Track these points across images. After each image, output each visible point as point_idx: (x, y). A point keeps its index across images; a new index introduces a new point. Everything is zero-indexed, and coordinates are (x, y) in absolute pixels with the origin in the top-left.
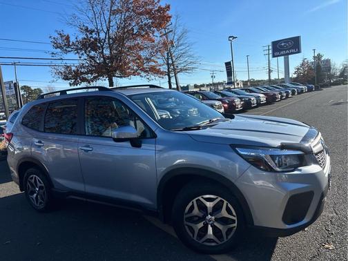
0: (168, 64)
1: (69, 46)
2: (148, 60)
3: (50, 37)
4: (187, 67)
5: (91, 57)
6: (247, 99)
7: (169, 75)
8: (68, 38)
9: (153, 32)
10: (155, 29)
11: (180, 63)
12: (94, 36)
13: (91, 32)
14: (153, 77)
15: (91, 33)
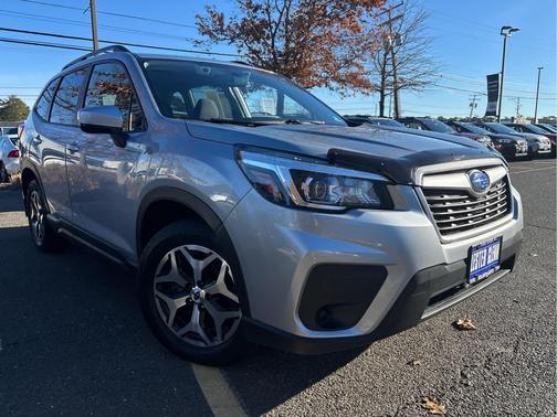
0: (383, 72)
1: (222, 31)
2: (348, 62)
3: (197, 16)
4: (418, 80)
5: (254, 52)
6: (509, 141)
7: (382, 92)
8: (221, 19)
9: (360, 13)
10: (364, 9)
11: (405, 73)
12: (260, 15)
13: (257, 8)
14: (351, 92)
15: (255, 11)
